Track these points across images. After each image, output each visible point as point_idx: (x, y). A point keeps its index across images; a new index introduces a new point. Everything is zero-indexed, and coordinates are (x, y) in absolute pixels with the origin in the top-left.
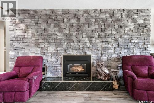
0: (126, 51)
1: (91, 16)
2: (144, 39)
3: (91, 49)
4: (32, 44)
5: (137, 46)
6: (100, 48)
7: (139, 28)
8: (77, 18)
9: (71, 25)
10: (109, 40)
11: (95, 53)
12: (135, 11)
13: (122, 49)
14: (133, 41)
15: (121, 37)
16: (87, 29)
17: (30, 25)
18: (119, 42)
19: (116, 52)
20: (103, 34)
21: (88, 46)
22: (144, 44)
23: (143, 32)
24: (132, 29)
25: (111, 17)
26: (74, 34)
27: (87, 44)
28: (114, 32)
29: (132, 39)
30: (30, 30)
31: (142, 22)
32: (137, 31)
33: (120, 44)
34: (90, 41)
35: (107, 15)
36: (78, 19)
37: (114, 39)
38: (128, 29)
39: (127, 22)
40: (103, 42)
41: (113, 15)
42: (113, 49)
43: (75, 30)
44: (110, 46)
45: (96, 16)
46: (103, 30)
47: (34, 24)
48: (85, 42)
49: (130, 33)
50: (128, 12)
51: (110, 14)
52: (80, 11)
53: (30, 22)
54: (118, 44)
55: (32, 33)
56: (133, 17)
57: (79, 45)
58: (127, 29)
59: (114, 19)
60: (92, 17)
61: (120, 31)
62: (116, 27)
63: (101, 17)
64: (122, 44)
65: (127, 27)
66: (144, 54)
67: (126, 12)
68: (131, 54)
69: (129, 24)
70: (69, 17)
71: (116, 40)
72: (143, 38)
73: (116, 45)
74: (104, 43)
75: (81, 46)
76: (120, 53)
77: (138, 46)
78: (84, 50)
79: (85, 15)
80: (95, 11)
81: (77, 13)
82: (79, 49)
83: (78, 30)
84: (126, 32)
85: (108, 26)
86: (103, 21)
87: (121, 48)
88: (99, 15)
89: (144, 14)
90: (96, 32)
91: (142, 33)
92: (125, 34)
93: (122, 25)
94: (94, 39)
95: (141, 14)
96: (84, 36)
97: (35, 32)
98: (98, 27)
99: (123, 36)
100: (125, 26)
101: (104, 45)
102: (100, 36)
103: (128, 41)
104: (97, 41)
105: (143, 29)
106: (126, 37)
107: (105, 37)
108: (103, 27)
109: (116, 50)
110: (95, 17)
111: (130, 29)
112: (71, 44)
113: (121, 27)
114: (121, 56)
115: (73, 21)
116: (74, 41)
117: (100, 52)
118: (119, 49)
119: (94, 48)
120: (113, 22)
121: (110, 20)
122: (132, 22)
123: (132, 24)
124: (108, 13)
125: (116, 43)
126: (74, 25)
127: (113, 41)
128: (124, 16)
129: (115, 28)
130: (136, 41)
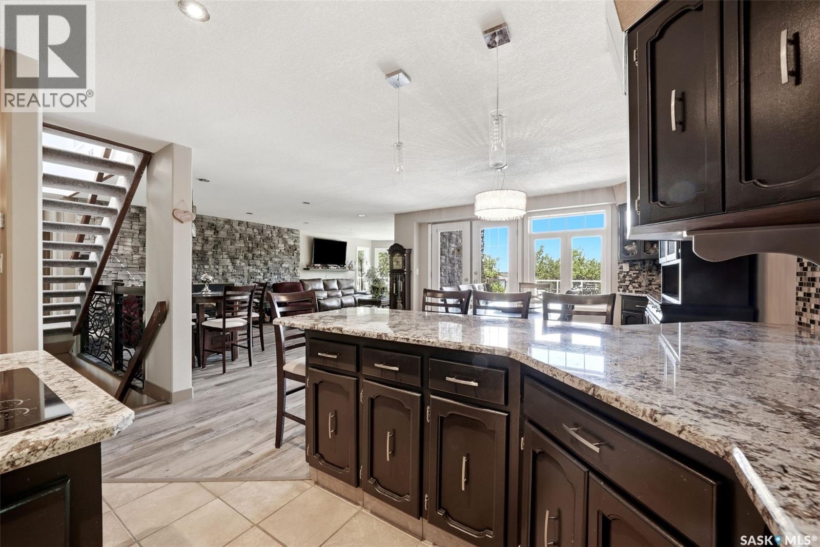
0: (276, 277)
1: (235, 229)
2: (295, 263)
3: (235, 275)
4: (135, 266)
5: (287, 271)
6: (246, 274)
7: (289, 250)
8: (215, 229)
9: (205, 238)
10: (258, 263)
11: (240, 280)
12: (286, 230)
13: (272, 275)
14: (283, 266)
15: (271, 260)
16: (230, 247)
17: (129, 232)
18: (269, 266)
19: (266, 278)
20: (250, 255)
21: (231, 271)
22: (294, 269)
23: (293, 255)
24: (283, 251)
25: (259, 234)
26: (210, 253)
27: (229, 268)
28: (263, 253)
29: (283, 263)
30: (129, 240)
31: (292, 243)
32: (287, 254)
33: (270, 269)
34: (233, 264)
35: (255, 230)
36: (216, 232)
37: (264, 262)
38: (279, 250)
39: (277, 242)
40: (249, 265)
41: (262, 232)
42: (262, 274)
43: (211, 247)
44: (259, 271)
45: (241, 230)
46: (251, 249)
47: (138, 232)
48: (227, 264)
49: (281, 256)
50: (278, 231)
51: (258, 230)
52: (220, 221)
53: (129, 227)
54: (268, 269)
55: (133, 247)
56: (284, 237)
57: (217, 269)
58: (277, 251)
59: (264, 237)
60: (237, 232)
61: (270, 253)
62: (266, 246)
63: (248, 233)
64: (272, 269)
65: (278, 248)
66: (294, 281)
67: (276, 230)
68: (282, 281)
69: (280, 245)
70: (202, 226)
71: (266, 264)
72: (293, 262)
73: (266, 270)
74: (251, 267)
75: (221, 271)
76: (270, 280)
77: (289, 271)
78: (224, 276)
79: (227, 227)
80: (240, 223)
81: (214, 222)
82: (218, 274)
83: (215, 247)
84: (277, 254)
85: (256, 245)
86: (250, 238)
87: (271, 273)
88: (246, 230)
89: (294, 235)
90: (242, 251)
91: (292, 257)
92: (276, 256)
93: (272, 245)
94: (238, 261)
95: (291, 234)
96: (225, 256)
97: (139, 245)
98: (243, 245)
99: (273, 259)
100: (275, 247)
101: (251, 269)
102: (246, 257)
103: (279, 265)
104: (243, 264)
105: (293, 251)
106: (276, 260)
107: (253, 259)
108: (250, 245)
109: (265, 276)
110: (240, 232)
111: (281, 250)
112: (206, 267)
113: (271, 248)
114: (272, 284)
115: (209, 233)
116: (210, 263)
117: (246, 279)
118: (269, 275)
119: (239, 273)
120: (262, 240)
121: (259, 237)
122: (283, 243)
123: (283, 245)
124: (256, 228)
125: (265, 267)
126: (210, 239)
127: (262, 265)
128: (274, 235)
129: (264, 249)
130: (287, 266)
